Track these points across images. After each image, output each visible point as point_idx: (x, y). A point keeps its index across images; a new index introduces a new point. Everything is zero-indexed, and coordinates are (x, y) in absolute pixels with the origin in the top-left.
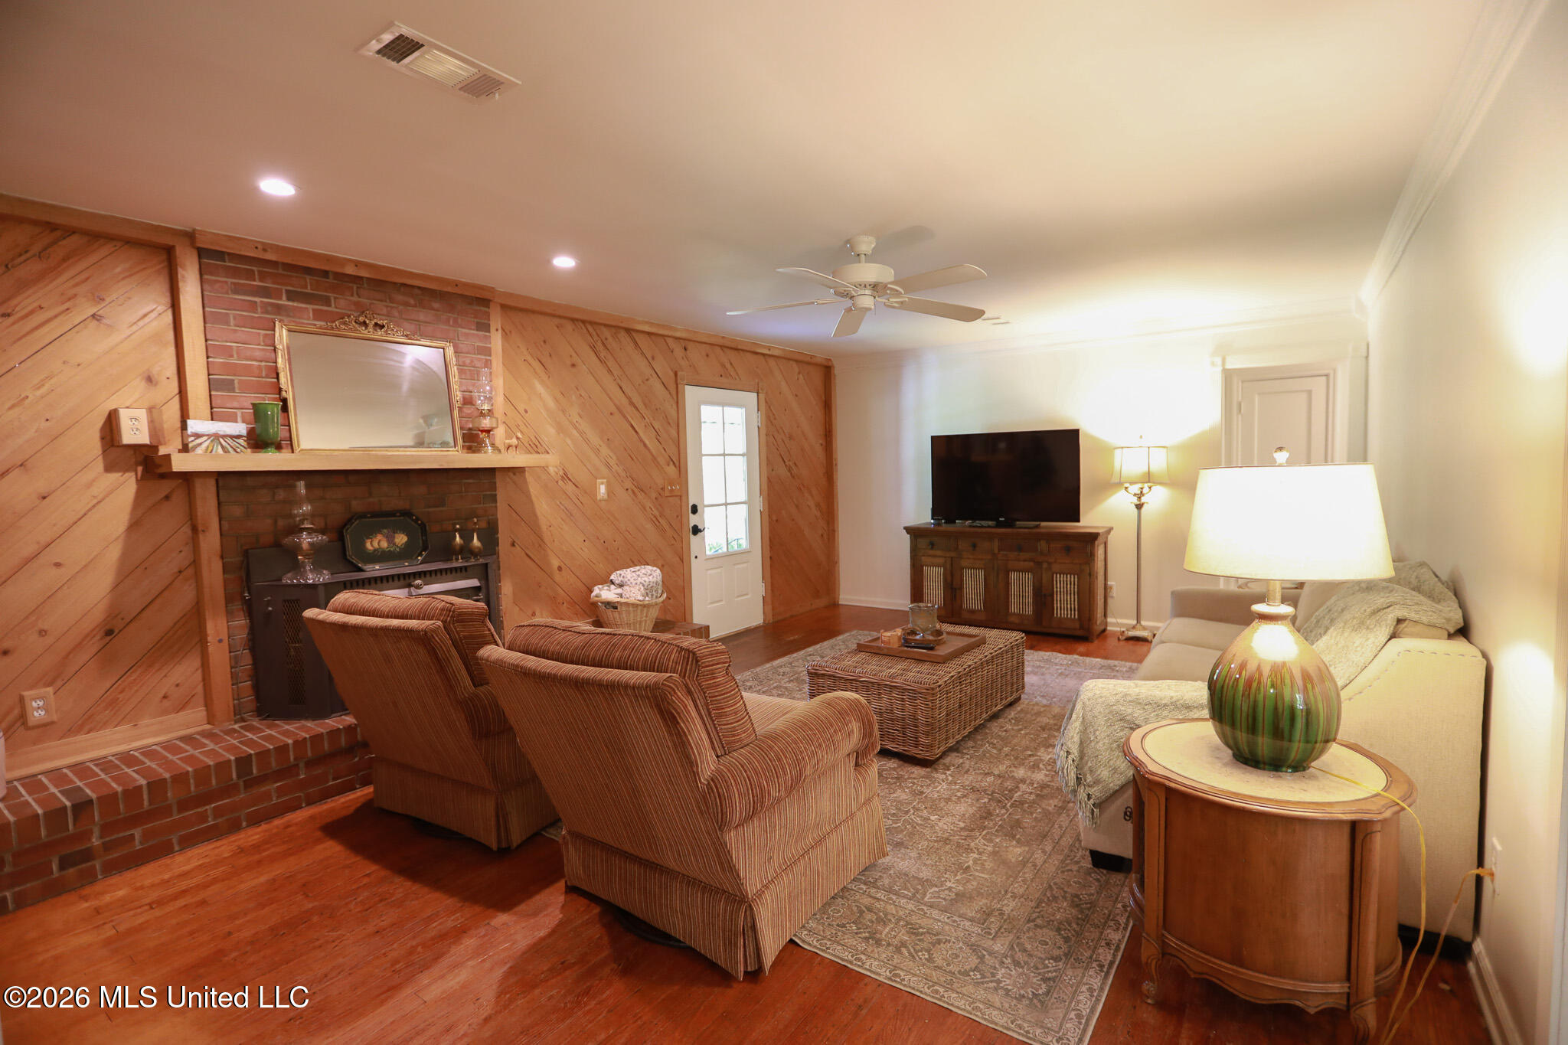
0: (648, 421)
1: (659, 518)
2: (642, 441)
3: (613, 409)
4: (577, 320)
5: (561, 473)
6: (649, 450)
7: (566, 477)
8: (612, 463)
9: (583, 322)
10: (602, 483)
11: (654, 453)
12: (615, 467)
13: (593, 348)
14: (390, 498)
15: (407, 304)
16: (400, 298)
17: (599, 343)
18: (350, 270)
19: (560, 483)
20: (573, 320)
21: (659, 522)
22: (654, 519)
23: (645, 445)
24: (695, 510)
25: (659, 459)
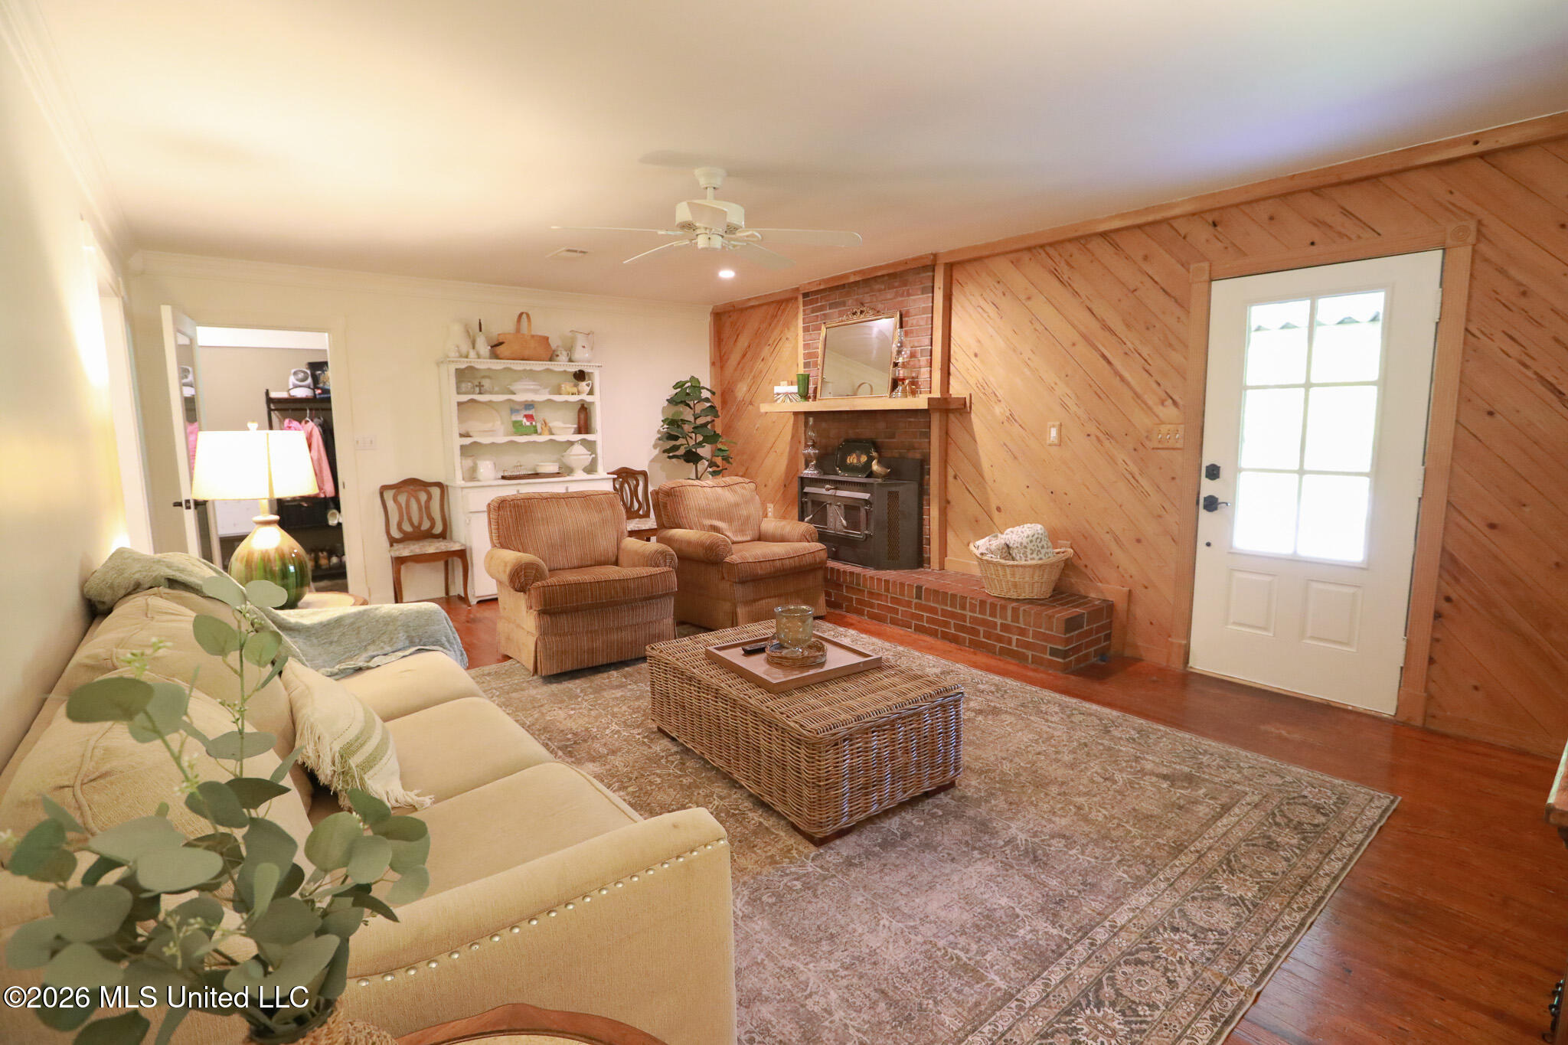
0: (1131, 346)
1: (1139, 479)
2: (1117, 373)
3: (1076, 337)
4: (1035, 247)
5: (1008, 414)
6: (1128, 384)
7: (1011, 418)
8: (1071, 403)
9: (1042, 246)
10: (1054, 426)
11: (1138, 390)
12: (1074, 408)
13: (1055, 273)
14: (866, 431)
15: (880, 290)
16: (877, 287)
17: (1063, 264)
18: (852, 279)
19: (1006, 423)
20: (1029, 249)
21: (1137, 481)
22: (1130, 477)
23: (1122, 379)
24: (1213, 472)
25: (1146, 397)
